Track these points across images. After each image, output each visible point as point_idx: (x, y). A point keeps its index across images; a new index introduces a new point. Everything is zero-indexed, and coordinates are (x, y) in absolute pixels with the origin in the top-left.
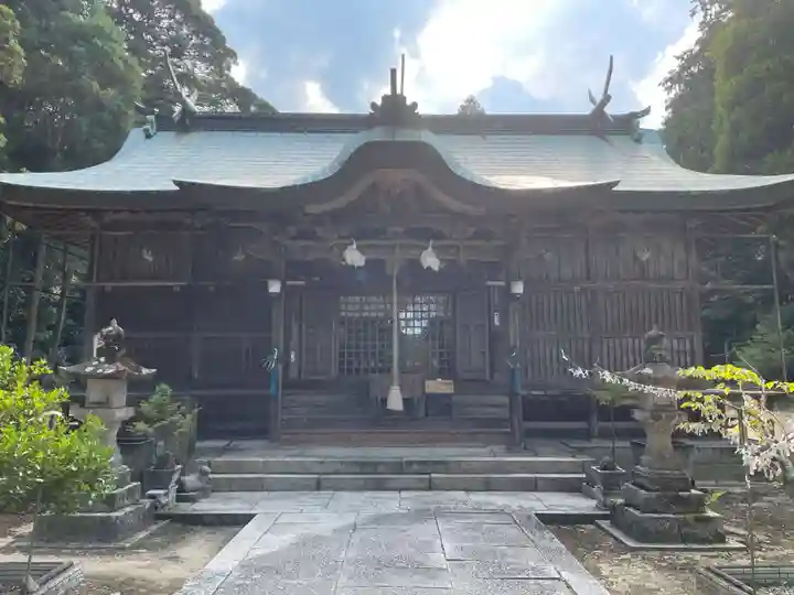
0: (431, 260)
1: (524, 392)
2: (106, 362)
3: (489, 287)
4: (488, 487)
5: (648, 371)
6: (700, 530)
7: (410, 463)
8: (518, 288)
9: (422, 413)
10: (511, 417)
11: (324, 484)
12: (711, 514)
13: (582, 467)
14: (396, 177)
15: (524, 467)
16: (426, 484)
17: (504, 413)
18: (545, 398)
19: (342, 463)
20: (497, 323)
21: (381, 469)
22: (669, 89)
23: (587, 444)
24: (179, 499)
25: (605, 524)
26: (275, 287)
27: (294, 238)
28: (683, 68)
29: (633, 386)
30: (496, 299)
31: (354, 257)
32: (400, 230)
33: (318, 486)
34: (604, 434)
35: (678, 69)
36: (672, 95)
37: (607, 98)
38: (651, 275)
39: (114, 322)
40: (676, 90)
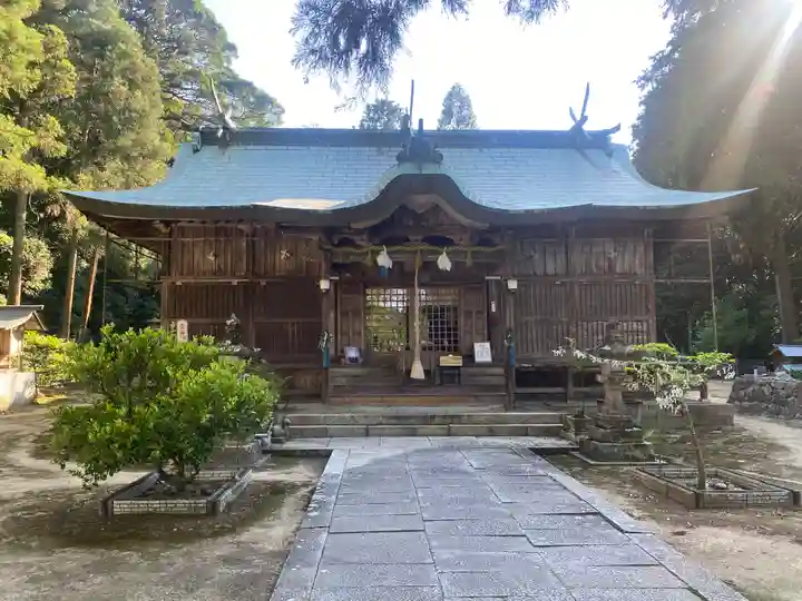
0: (444, 263)
1: (517, 365)
2: (233, 344)
3: (488, 281)
4: (492, 433)
5: (607, 348)
6: (638, 453)
7: (433, 417)
8: (513, 285)
9: (438, 381)
10: (507, 385)
11: (371, 432)
12: (646, 443)
13: (561, 419)
14: (421, 201)
15: (518, 419)
16: (445, 432)
17: (502, 381)
18: (533, 369)
19: (383, 417)
20: (494, 310)
21: (413, 421)
22: (643, 87)
23: (564, 405)
24: (273, 441)
25: (576, 454)
26: (324, 285)
27: (338, 246)
28: (655, 68)
29: (595, 359)
30: (493, 290)
31: (384, 260)
32: (420, 237)
33: (367, 434)
34: (578, 397)
35: (650, 69)
36: (645, 92)
37: (584, 119)
38: (618, 270)
39: (233, 315)
40: (649, 87)
